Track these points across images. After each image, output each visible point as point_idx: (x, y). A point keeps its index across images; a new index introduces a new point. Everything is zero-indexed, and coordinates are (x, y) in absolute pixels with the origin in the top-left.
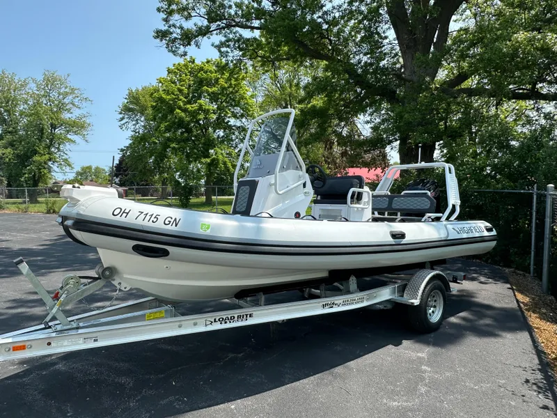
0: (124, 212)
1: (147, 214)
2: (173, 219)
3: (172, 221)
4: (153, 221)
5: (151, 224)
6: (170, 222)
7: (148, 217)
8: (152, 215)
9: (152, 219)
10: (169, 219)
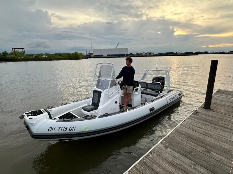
0: (53, 129)
1: (62, 128)
2: (73, 127)
3: (72, 128)
4: (65, 130)
5: (64, 132)
6: (72, 129)
7: (63, 129)
8: (64, 128)
9: (65, 129)
10: (71, 128)
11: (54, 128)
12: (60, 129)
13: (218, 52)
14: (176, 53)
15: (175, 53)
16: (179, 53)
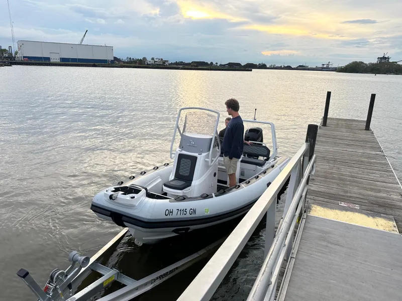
1: (181, 210)
3: (193, 211)
4: (185, 214)
8: (183, 210)
10: (191, 210)
11: (171, 211)
12: (179, 212)
13: (281, 67)
14: (212, 63)
15: (209, 63)
16: (217, 63)
